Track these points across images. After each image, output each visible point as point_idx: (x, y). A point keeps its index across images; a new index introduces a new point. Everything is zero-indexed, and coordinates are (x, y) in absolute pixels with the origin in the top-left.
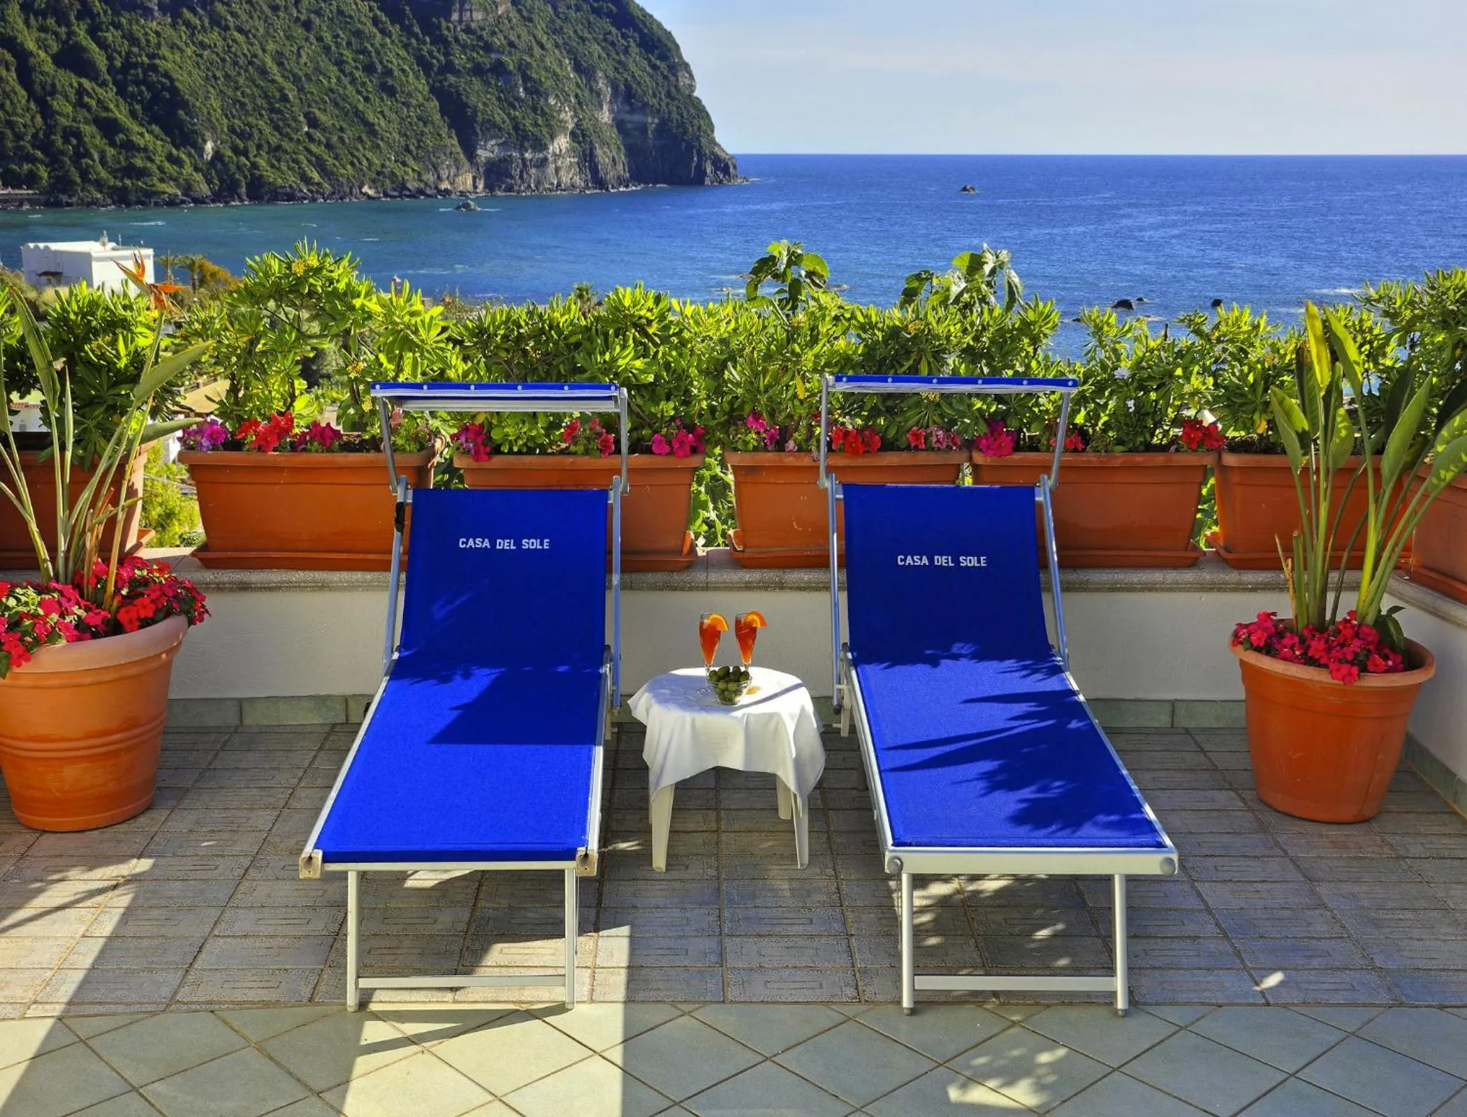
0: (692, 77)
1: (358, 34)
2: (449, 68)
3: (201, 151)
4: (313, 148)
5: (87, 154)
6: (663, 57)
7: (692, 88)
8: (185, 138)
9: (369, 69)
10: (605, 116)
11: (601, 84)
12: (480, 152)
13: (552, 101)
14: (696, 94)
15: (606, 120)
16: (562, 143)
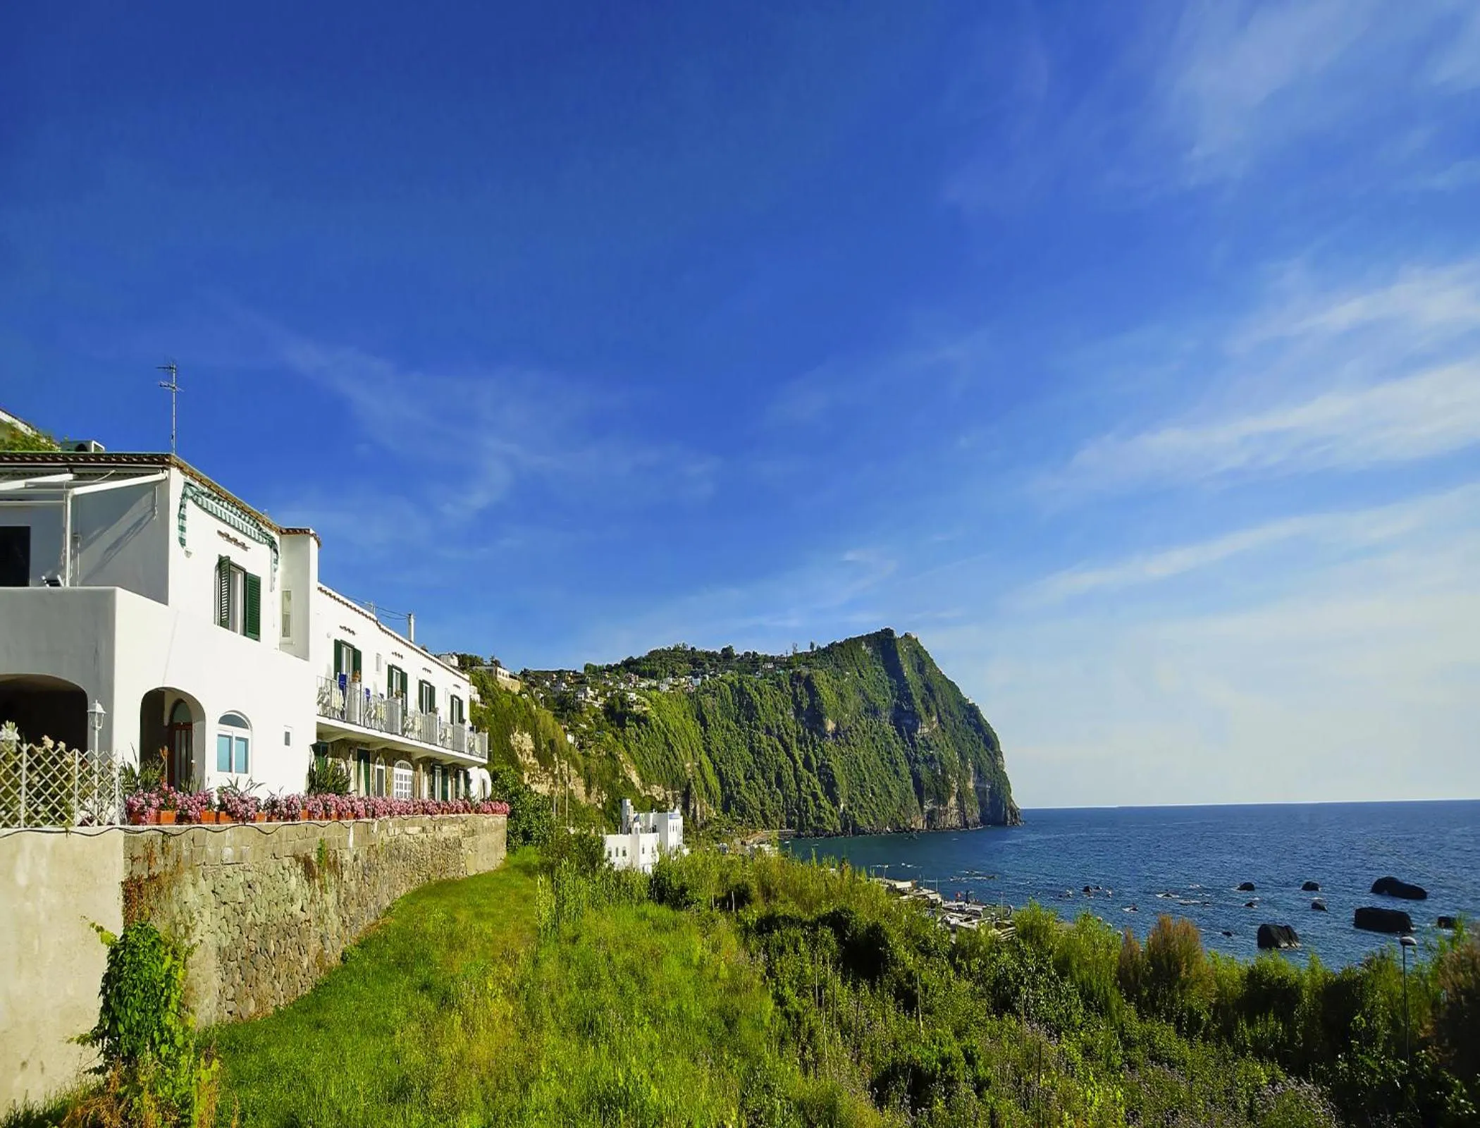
0: (1003, 761)
1: (888, 743)
2: (916, 760)
3: (839, 807)
4: (872, 805)
5: (809, 812)
6: (992, 749)
7: (1003, 767)
8: (835, 803)
9: (891, 762)
10: (971, 785)
11: (970, 766)
12: (925, 807)
13: (950, 777)
14: (1004, 770)
15: (971, 787)
16: (953, 801)
